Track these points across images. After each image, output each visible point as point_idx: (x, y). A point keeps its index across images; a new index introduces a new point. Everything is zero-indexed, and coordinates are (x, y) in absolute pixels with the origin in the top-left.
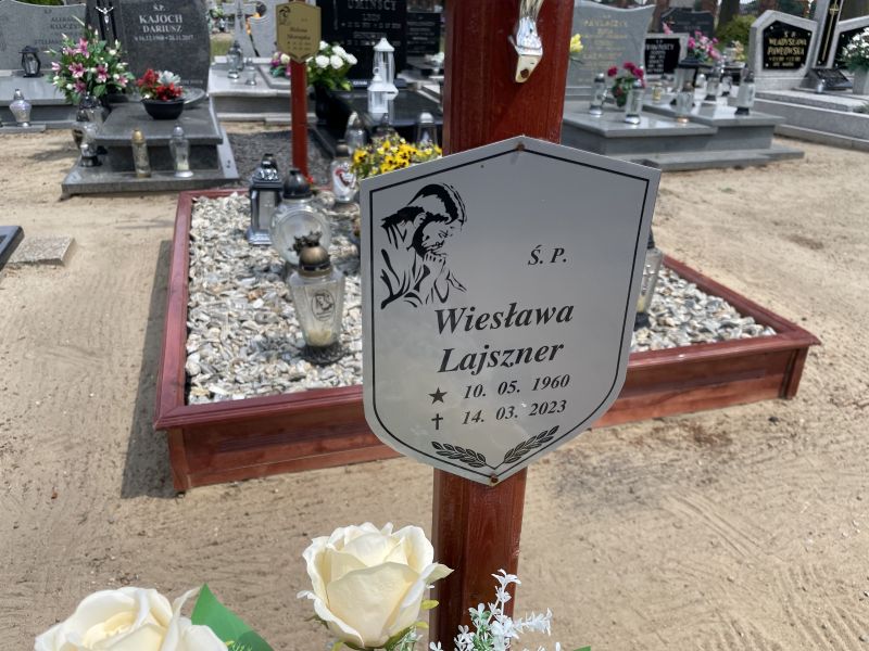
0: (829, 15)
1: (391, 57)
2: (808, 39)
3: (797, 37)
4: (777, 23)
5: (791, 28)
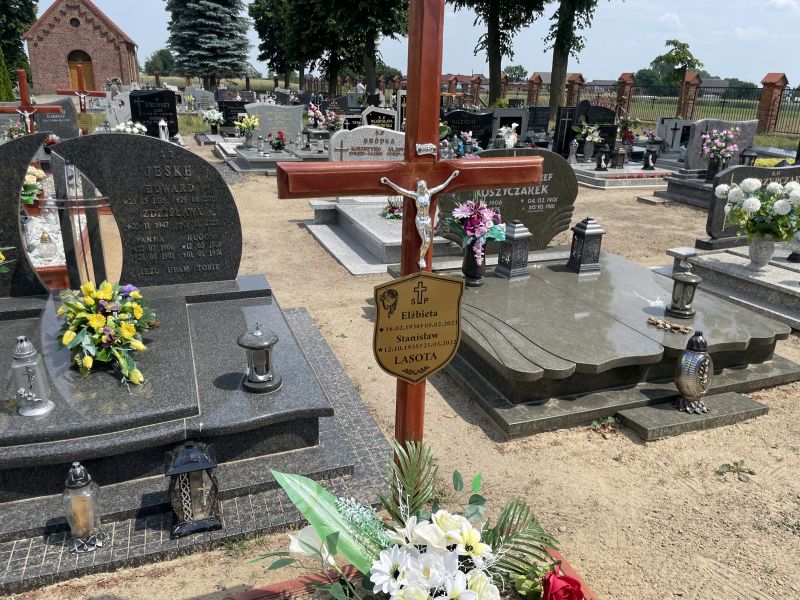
0: (402, 108)
1: (166, 129)
2: (393, 120)
3: (386, 119)
4: (373, 113)
5: (382, 115)
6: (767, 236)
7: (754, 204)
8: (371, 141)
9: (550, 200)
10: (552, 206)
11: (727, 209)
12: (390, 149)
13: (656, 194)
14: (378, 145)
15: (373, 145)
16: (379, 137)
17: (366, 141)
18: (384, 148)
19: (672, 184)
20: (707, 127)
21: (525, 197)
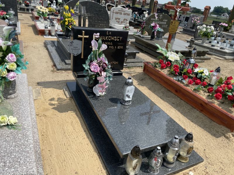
6: (206, 37)
7: (205, 30)
8: (120, 11)
9: (166, 25)
10: (166, 27)
11: (199, 31)
12: (124, 13)
13: (180, 31)
14: (121, 12)
15: (120, 12)
16: (122, 10)
17: (119, 10)
18: (123, 13)
19: (184, 29)
20: (193, 16)
21: (162, 24)
